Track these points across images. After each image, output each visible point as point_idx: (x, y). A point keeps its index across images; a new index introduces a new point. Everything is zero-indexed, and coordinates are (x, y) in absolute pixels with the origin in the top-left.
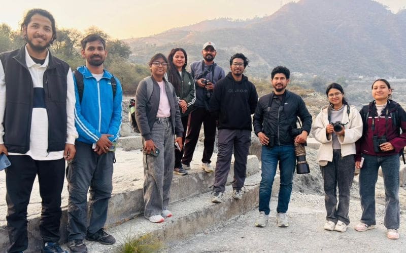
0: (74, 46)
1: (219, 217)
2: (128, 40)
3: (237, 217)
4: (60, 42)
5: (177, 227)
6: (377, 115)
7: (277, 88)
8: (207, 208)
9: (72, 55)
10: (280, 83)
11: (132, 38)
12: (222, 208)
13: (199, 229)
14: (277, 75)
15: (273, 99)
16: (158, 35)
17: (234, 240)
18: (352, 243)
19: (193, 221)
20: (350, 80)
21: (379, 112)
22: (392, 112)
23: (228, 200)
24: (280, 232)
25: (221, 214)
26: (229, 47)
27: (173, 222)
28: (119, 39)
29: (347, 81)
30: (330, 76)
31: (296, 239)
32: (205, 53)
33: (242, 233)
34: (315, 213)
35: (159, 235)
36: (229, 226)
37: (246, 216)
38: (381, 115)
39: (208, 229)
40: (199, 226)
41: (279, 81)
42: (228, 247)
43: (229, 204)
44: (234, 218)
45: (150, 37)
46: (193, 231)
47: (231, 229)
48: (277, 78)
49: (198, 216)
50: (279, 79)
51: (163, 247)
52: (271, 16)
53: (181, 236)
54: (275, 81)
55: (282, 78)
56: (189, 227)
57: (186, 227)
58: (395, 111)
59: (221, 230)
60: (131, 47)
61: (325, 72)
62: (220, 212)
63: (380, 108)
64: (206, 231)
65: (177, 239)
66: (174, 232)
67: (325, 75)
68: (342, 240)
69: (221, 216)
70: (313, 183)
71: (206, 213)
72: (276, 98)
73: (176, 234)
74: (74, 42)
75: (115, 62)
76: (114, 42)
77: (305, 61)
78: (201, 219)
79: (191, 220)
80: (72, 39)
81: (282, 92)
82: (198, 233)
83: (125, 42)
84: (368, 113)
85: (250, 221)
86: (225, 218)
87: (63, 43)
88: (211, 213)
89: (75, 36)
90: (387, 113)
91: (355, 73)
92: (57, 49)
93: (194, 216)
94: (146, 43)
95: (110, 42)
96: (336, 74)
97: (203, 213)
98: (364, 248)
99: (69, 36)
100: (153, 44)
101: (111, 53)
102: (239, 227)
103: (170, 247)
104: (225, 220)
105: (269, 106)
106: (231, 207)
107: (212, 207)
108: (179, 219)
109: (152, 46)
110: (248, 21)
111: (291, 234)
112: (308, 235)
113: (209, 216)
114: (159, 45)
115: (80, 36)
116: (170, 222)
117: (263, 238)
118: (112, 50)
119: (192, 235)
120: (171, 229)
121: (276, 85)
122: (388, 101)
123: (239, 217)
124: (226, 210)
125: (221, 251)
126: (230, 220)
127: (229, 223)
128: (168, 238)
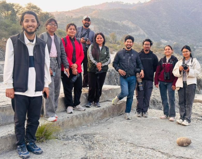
0: (17, 15)
1: (96, 117)
2: (54, 12)
3: (108, 119)
4: (8, 11)
5: (71, 121)
6: (166, 62)
7: (128, 47)
8: (89, 112)
9: (15, 20)
10: (129, 45)
11: (57, 12)
12: (99, 113)
13: (84, 123)
14: (128, 40)
15: (125, 53)
16: (74, 10)
17: (103, 129)
18: (168, 133)
19: (80, 118)
20: (197, 46)
21: (167, 61)
22: (173, 61)
23: (103, 109)
24: (130, 127)
25: (98, 116)
26: (121, 21)
27: (68, 118)
28: (48, 12)
29: (195, 47)
30: (185, 43)
31: (138, 130)
32: (84, 22)
33: (108, 126)
34: (153, 119)
35: (59, 124)
36: (102, 123)
37: (113, 119)
38: (168, 62)
39: (90, 124)
40: (84, 121)
41: (129, 43)
42: (99, 132)
43: (103, 111)
44: (106, 119)
45: (69, 12)
46: (81, 124)
47: (103, 124)
48: (128, 42)
49: (84, 116)
50: (129, 42)
51: (62, 131)
52: (149, 2)
53: (73, 126)
54: (126, 43)
55: (130, 42)
56: (78, 122)
57: (76, 122)
58: (174, 60)
59: (97, 124)
60: (55, 17)
61: (181, 41)
62: (97, 115)
63: (168, 59)
64: (88, 125)
65: (70, 127)
66: (68, 123)
67: (181, 42)
68: (163, 132)
69: (98, 117)
70: (158, 104)
71: (89, 115)
72: (127, 52)
73: (70, 125)
74: (17, 12)
75: (44, 27)
76: (44, 14)
77: (169, 33)
78: (86, 118)
79: (79, 118)
80: (16, 10)
81: (130, 49)
82: (83, 126)
83: (52, 14)
84: (163, 62)
85: (115, 121)
86: (100, 119)
87: (10, 12)
88: (92, 115)
89: (18, 8)
90: (171, 61)
91: (201, 42)
92: (5, 16)
93: (82, 115)
94: (66, 15)
95: (42, 14)
96: (188, 43)
97: (87, 115)
98: (174, 135)
99: (14, 7)
100: (70, 16)
101: (42, 20)
102: (108, 123)
103: (66, 132)
104: (100, 120)
105: (124, 56)
106: (104, 113)
107: (93, 112)
108: (72, 116)
109: (70, 17)
110: (134, 5)
111: (136, 128)
112: (145, 129)
113: (90, 117)
114: (74, 17)
115: (21, 9)
116: (67, 118)
117: (119, 129)
118: (43, 19)
119: (80, 126)
120: (67, 121)
121: (127, 45)
122: (171, 56)
123: (109, 119)
124: (101, 114)
125: (94, 134)
126: (103, 120)
127: (103, 121)
128: (65, 126)
